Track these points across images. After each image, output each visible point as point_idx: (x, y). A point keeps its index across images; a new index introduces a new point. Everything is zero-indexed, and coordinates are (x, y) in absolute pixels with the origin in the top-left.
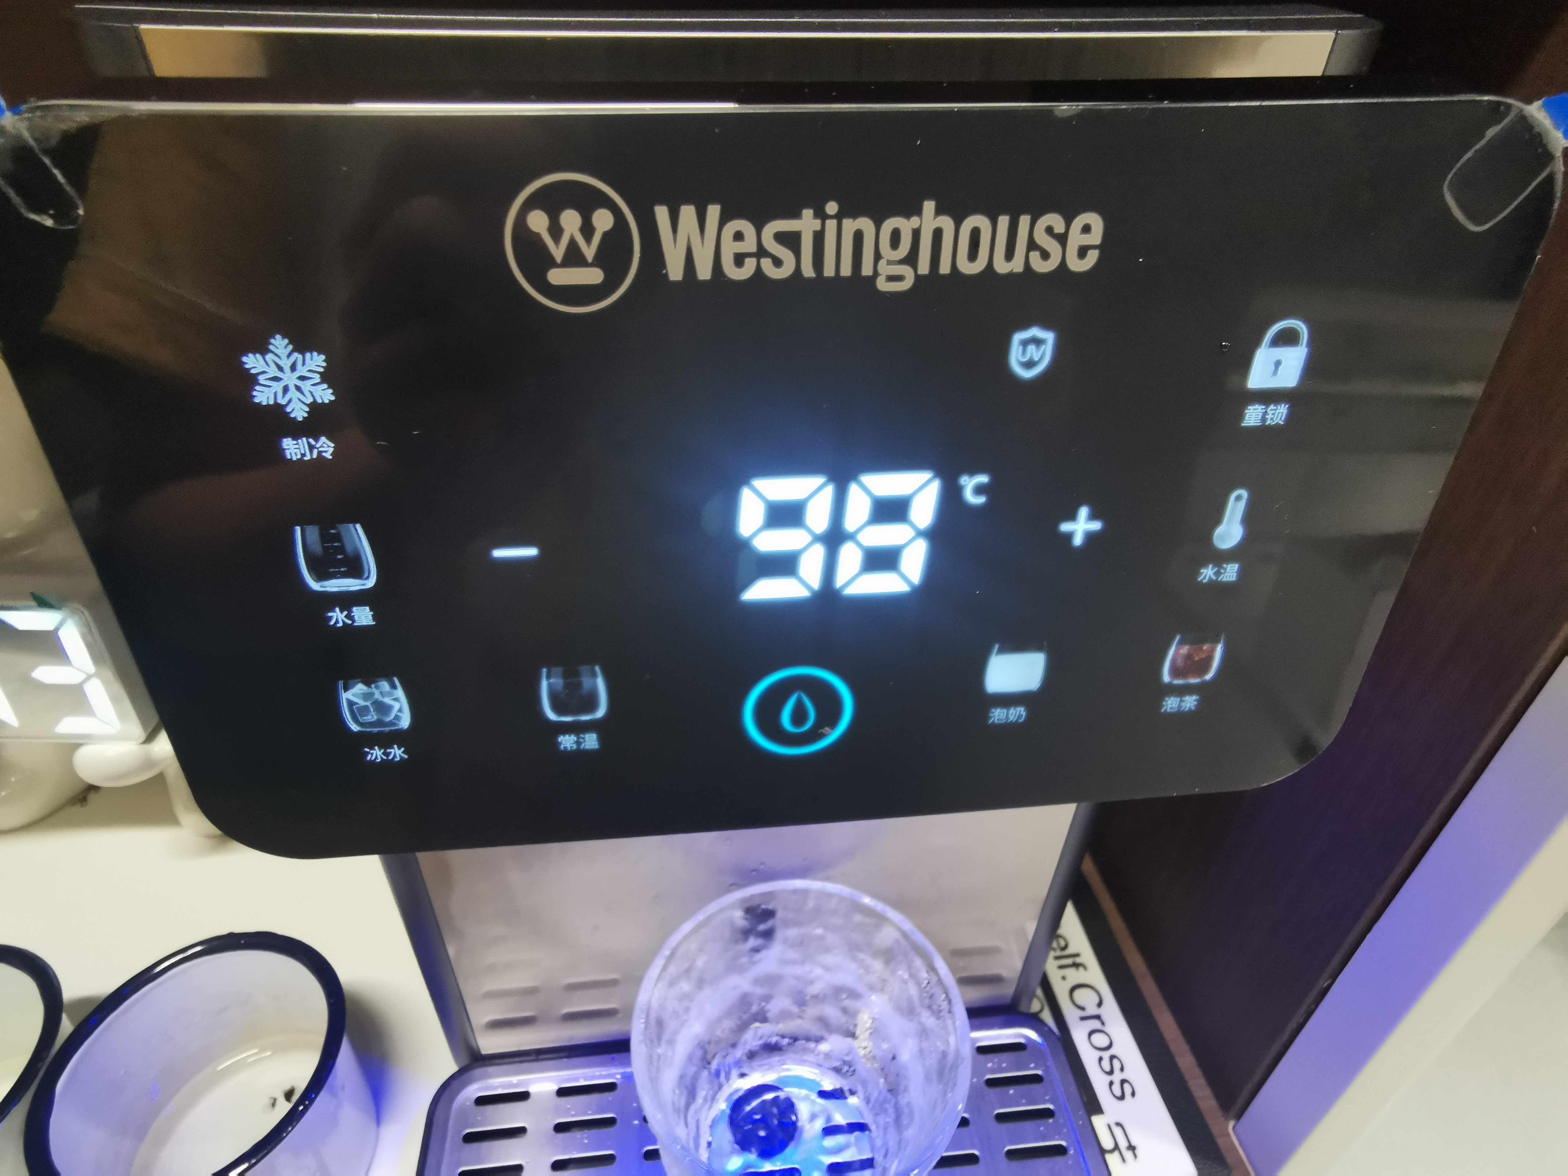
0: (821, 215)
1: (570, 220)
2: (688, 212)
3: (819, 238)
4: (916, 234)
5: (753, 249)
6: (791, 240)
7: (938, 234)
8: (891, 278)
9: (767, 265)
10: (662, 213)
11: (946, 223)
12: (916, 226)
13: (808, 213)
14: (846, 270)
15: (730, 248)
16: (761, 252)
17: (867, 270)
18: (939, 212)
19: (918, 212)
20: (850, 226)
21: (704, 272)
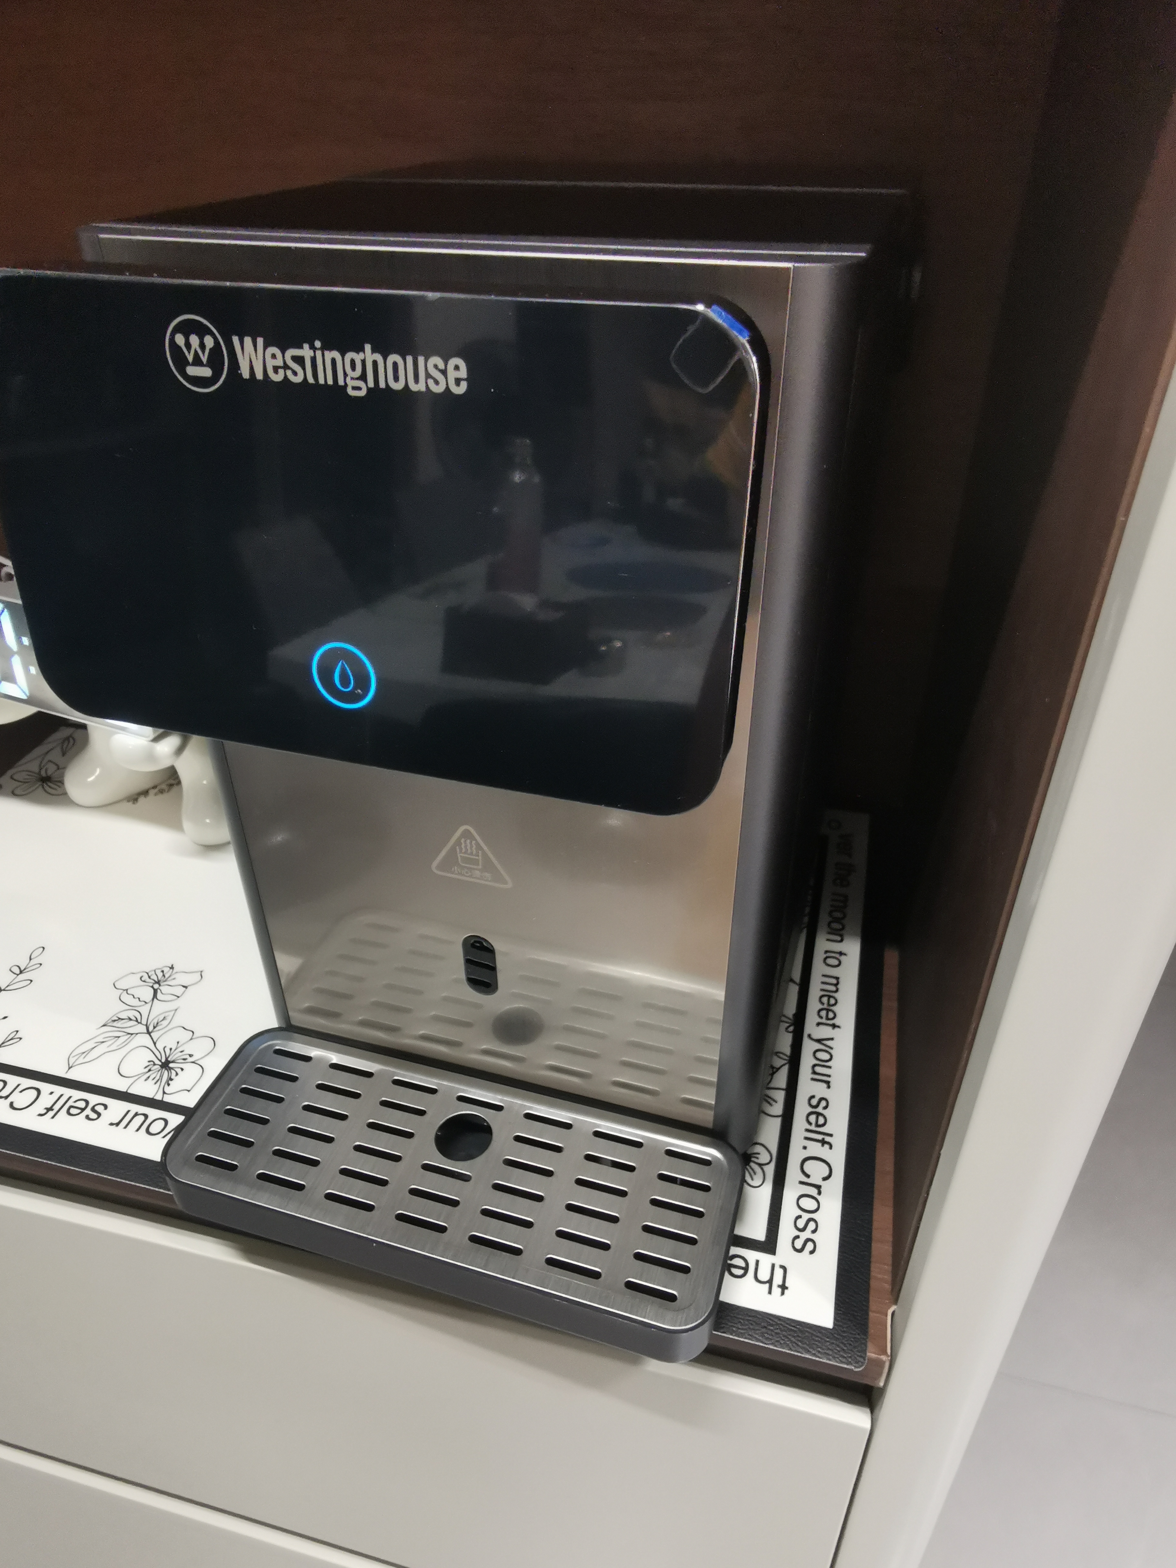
0: (312, 347)
1: (194, 340)
2: (248, 340)
3: (314, 360)
4: (364, 362)
5: (281, 364)
6: (300, 360)
7: (375, 363)
8: (354, 388)
9: (289, 373)
10: (235, 340)
11: (378, 357)
12: (363, 358)
13: (306, 346)
14: (330, 382)
15: (270, 363)
16: (286, 367)
17: (341, 382)
18: (374, 351)
19: (363, 350)
20: (330, 355)
21: (259, 376)
